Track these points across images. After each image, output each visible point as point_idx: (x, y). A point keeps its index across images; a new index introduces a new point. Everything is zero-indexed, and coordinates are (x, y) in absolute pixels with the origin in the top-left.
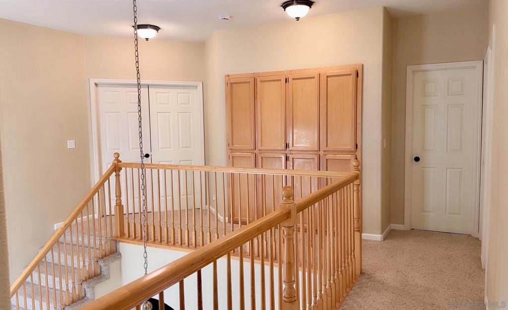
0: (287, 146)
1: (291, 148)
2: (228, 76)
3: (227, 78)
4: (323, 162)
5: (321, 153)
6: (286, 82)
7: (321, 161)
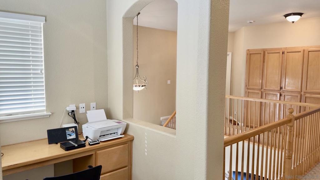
0: (281, 88)
1: (283, 89)
2: (249, 50)
3: (248, 51)
4: (303, 98)
5: (302, 93)
6: (283, 54)
7: (302, 98)
